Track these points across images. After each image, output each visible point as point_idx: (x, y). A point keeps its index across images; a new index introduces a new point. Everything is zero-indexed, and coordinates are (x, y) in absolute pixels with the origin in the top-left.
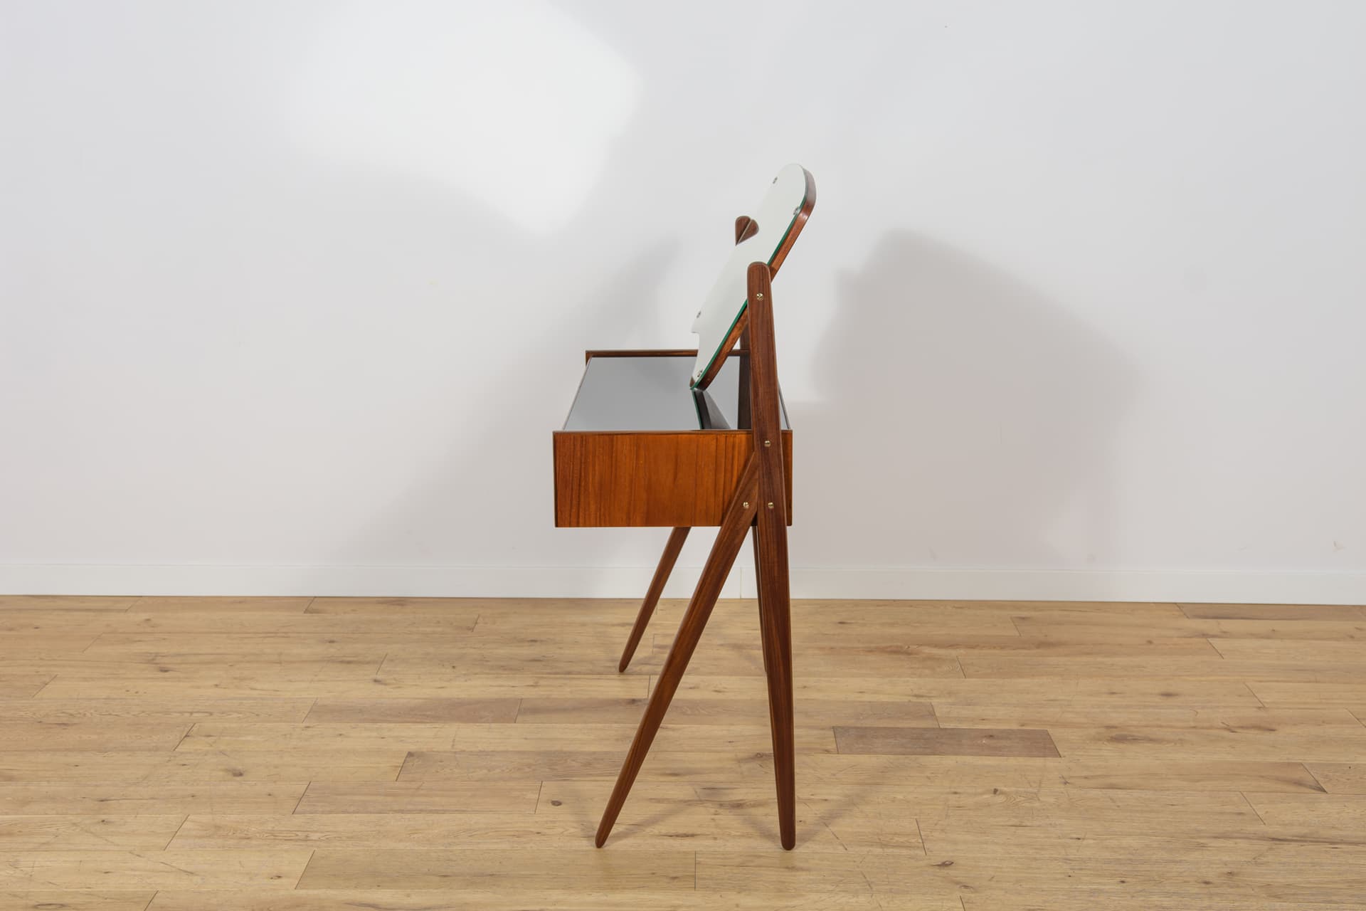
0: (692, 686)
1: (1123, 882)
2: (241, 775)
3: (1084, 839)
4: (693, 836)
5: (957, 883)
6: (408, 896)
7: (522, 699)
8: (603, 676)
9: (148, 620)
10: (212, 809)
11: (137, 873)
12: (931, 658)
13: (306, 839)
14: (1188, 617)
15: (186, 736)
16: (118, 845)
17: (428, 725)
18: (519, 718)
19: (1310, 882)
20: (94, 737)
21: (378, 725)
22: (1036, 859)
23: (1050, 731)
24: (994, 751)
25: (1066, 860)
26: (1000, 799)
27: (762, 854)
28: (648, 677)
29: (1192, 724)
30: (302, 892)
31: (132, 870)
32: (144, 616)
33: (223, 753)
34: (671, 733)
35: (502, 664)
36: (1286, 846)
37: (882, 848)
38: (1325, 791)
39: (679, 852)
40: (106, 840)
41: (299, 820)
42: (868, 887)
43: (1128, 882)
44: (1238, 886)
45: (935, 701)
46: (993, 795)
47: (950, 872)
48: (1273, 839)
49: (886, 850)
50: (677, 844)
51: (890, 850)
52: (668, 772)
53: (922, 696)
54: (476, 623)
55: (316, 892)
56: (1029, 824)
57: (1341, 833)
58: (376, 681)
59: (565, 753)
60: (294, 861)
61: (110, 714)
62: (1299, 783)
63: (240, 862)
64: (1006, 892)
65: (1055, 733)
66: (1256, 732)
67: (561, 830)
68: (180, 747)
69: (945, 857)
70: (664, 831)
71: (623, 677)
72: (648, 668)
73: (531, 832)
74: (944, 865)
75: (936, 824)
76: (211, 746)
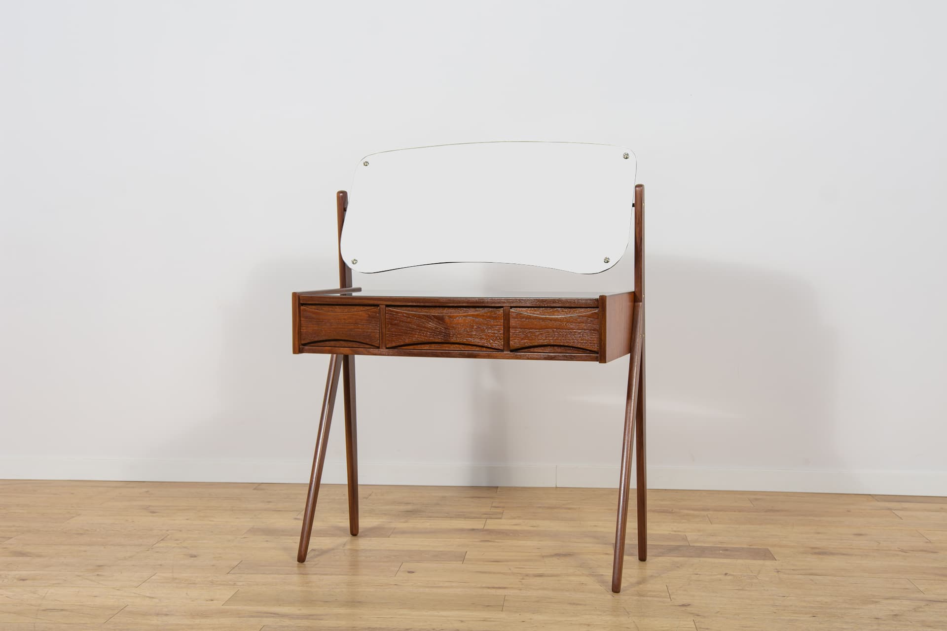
0: (516, 524)
1: (814, 616)
2: (195, 557)
3: (788, 597)
4: (504, 588)
5: (692, 614)
7: (395, 528)
8: (454, 519)
9: (147, 492)
10: (173, 571)
11: (115, 597)
12: (688, 515)
13: (234, 585)
14: (878, 501)
15: (162, 540)
16: (105, 585)
17: (328, 538)
18: (391, 536)
21: (292, 537)
22: (751, 605)
23: (770, 549)
24: (728, 557)
25: (774, 606)
26: (730, 578)
27: (553, 597)
28: (485, 519)
29: (876, 548)
30: (227, 607)
31: (113, 596)
33: (185, 547)
34: (496, 544)
35: (385, 513)
36: (939, 604)
37: (639, 597)
39: (493, 595)
40: (99, 583)
41: (231, 577)
42: (627, 614)
43: (818, 617)
44: (900, 621)
45: (687, 534)
46: (723, 576)
47: (688, 609)
48: (930, 601)
49: (643, 598)
50: (493, 591)
51: (645, 598)
52: (491, 560)
53: (679, 531)
55: (236, 607)
56: (748, 589)
58: (296, 519)
59: (421, 551)
60: (224, 594)
61: (113, 530)
63: (187, 594)
64: (727, 619)
65: (774, 550)
66: (925, 553)
67: (412, 584)
68: (157, 545)
69: (685, 602)
70: (484, 586)
71: (467, 519)
72: (485, 516)
73: (391, 584)
74: (683, 605)
75: (680, 588)
76: (178, 544)
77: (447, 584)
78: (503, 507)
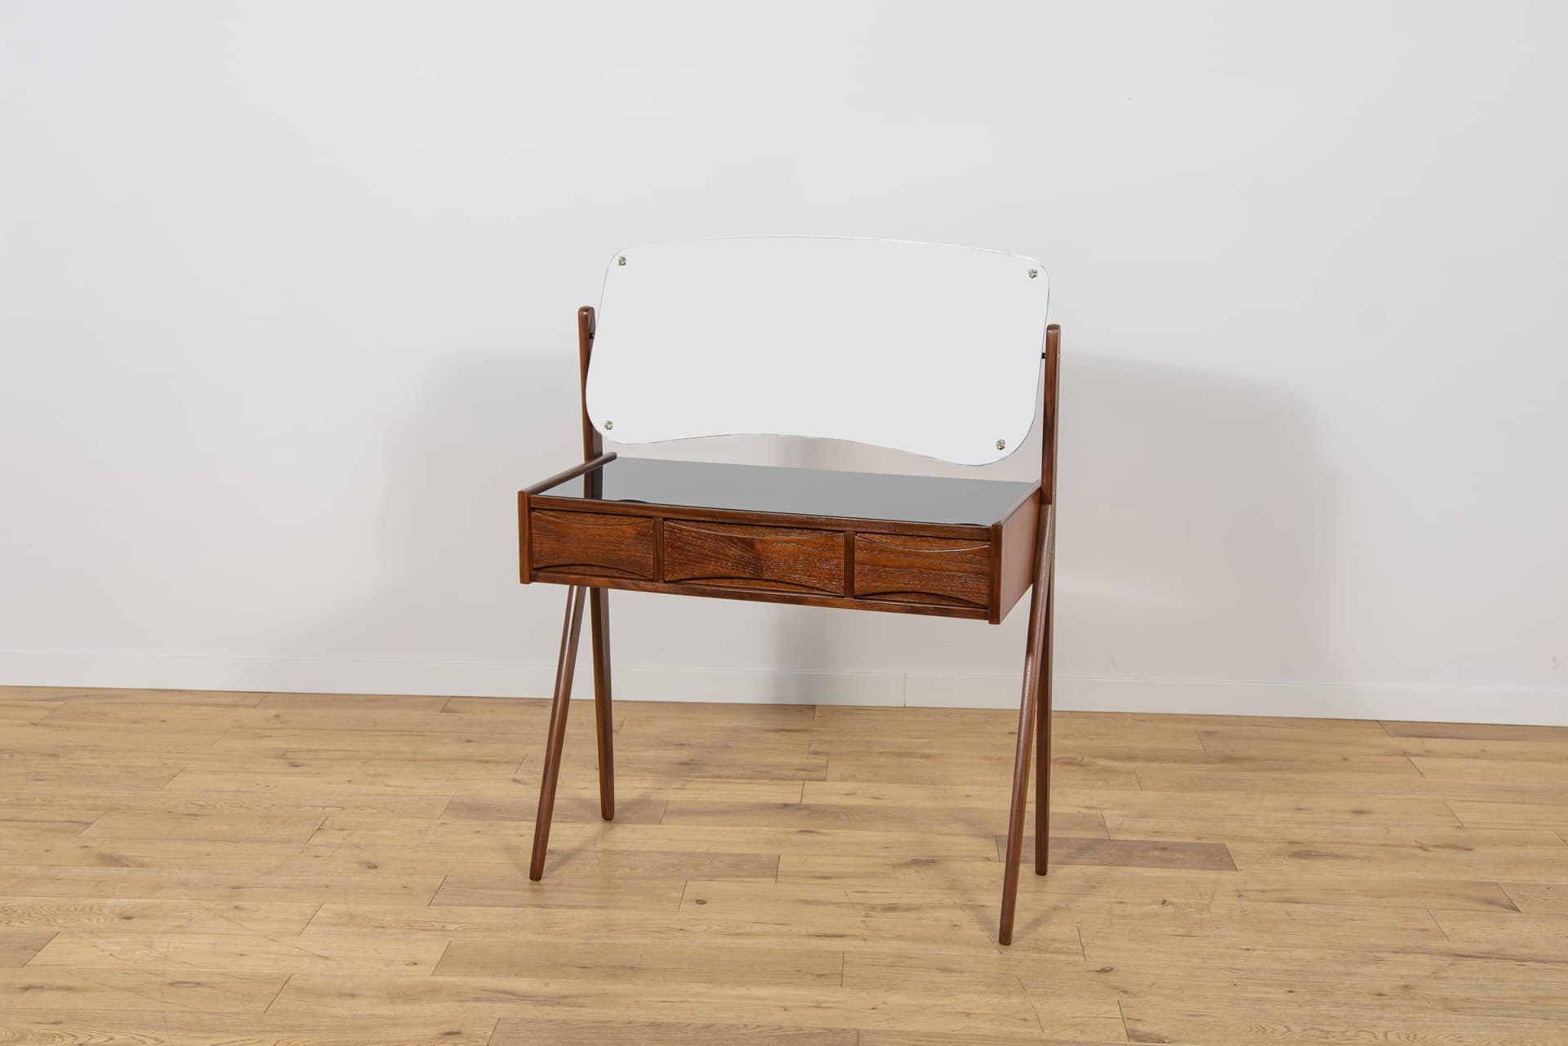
0: (849, 792)
1: (1291, 992)
2: (375, 867)
3: (1254, 950)
4: (842, 936)
5: (1116, 988)
6: (546, 985)
7: (667, 802)
8: (754, 781)
9: (278, 716)
10: (346, 899)
11: (271, 956)
12: (1106, 770)
14: (1390, 735)
15: (319, 829)
16: (252, 930)
17: (568, 825)
18: (664, 821)
19: (1490, 997)
20: (225, 828)
21: (516, 824)
22: (1201, 968)
23: (1228, 845)
24: (1167, 863)
25: (1234, 969)
26: (1168, 909)
27: (913, 955)
28: (802, 782)
29: (1382, 842)
30: (439, 979)
31: (267, 953)
32: (274, 712)
33: (357, 846)
34: (823, 838)
35: (649, 766)
36: (1469, 962)
37: (1039, 953)
38: (1518, 910)
39: (826, 952)
40: (241, 925)
41: (434, 911)
42: (1022, 989)
43: (1296, 992)
44: (1413, 999)
45: (1107, 813)
46: (1160, 906)
47: (1110, 978)
48: (1457, 955)
49: (1044, 955)
50: (825, 944)
51: (1048, 956)
52: (818, 875)
53: (1093, 808)
54: (621, 726)
55: (453, 979)
56: (1197, 934)
57: (1533, 951)
58: (515, 780)
59: (711, 854)
60: (431, 949)
61: (240, 807)
62: (1491, 902)
63: (376, 949)
64: (1167, 998)
65: (1233, 847)
66: (1453, 851)
67: (705, 928)
68: (312, 839)
69: (1107, 963)
70: (811, 931)
71: (775, 782)
72: (801, 774)
73: (674, 929)
74: (1103, 971)
75: (1099, 932)
76: (344, 839)
77: (756, 928)
78: (827, 754)
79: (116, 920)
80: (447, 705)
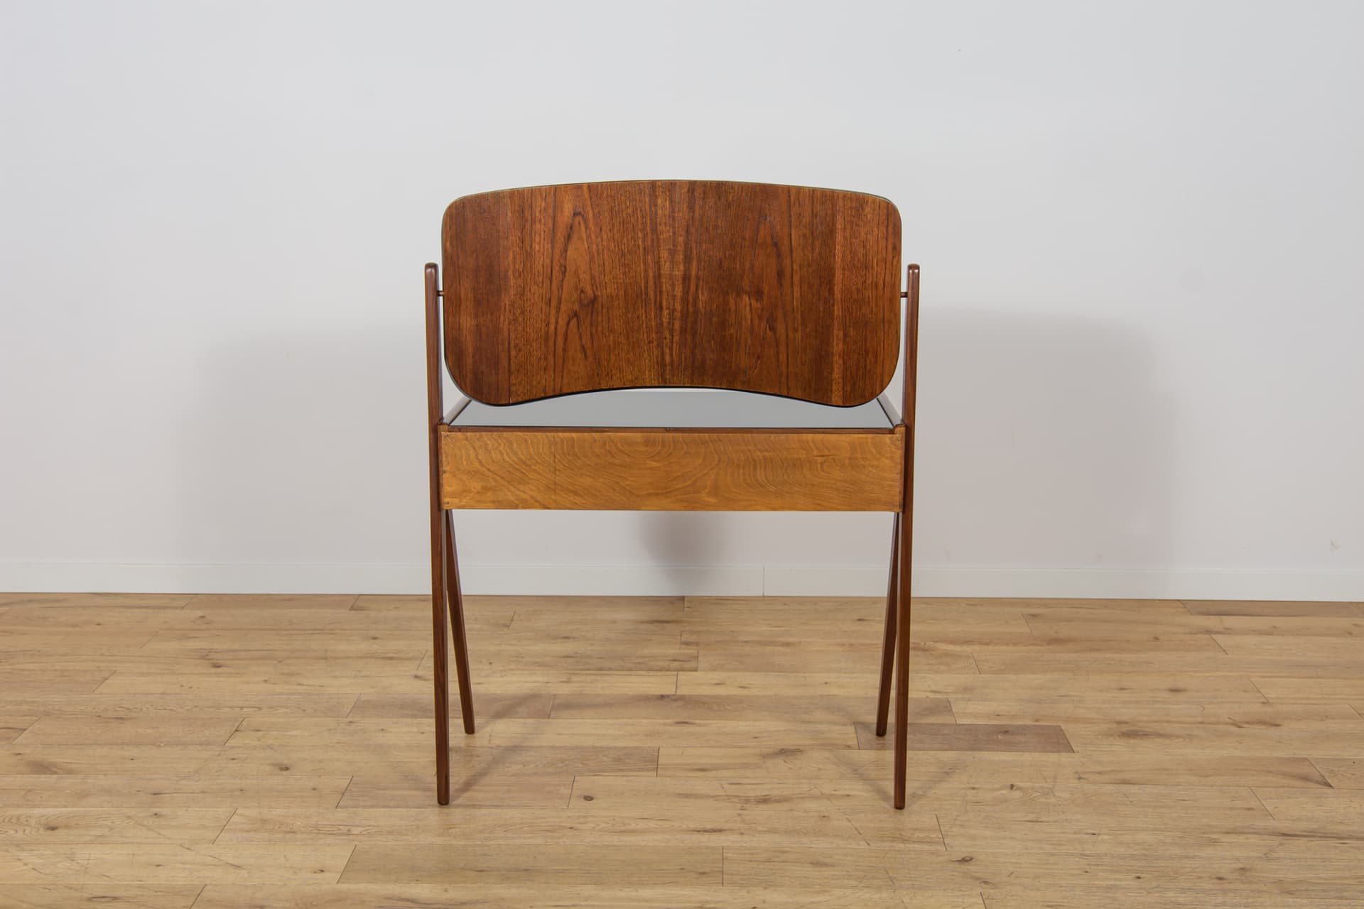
0: (717, 682)
1: (1139, 878)
2: (287, 769)
3: (1099, 835)
4: (720, 831)
5: (978, 879)
6: (446, 890)
7: (555, 695)
8: (633, 673)
9: (203, 617)
10: (259, 803)
11: (186, 866)
12: (947, 654)
13: (349, 833)
14: (1192, 614)
15: (236, 731)
16: (169, 838)
18: (553, 714)
19: (1321, 878)
20: (149, 731)
21: (417, 721)
22: (1053, 855)
23: (1063, 726)
24: (1009, 747)
25: (1083, 855)
26: (1017, 794)
27: (787, 849)
28: (676, 673)
29: (1200, 719)
30: (344, 887)
31: (183, 863)
32: (200, 613)
33: (270, 747)
34: (698, 729)
35: (538, 660)
36: (1296, 842)
37: (903, 843)
38: (1330, 786)
39: (707, 848)
40: (158, 833)
41: (342, 814)
42: (891, 883)
43: (1143, 878)
44: (1251, 882)
45: (951, 697)
46: (1009, 790)
47: (971, 867)
48: (1283, 834)
49: (907, 845)
50: (704, 838)
51: (910, 846)
52: (695, 767)
53: (939, 692)
54: (512, 620)
55: (357, 886)
56: (1045, 819)
57: (1351, 828)
58: (416, 677)
59: (596, 748)
60: (336, 855)
61: (165, 709)
62: (1305, 778)
64: (1026, 888)
65: (1068, 728)
66: (1263, 727)
67: (593, 825)
68: (230, 741)
69: (964, 852)
70: (692, 826)
71: (651, 673)
72: (675, 664)
73: (564, 827)
74: (964, 860)
75: (955, 820)
76: (259, 740)
77: (641, 825)
78: (697, 644)
79: (41, 831)
80: (356, 603)
